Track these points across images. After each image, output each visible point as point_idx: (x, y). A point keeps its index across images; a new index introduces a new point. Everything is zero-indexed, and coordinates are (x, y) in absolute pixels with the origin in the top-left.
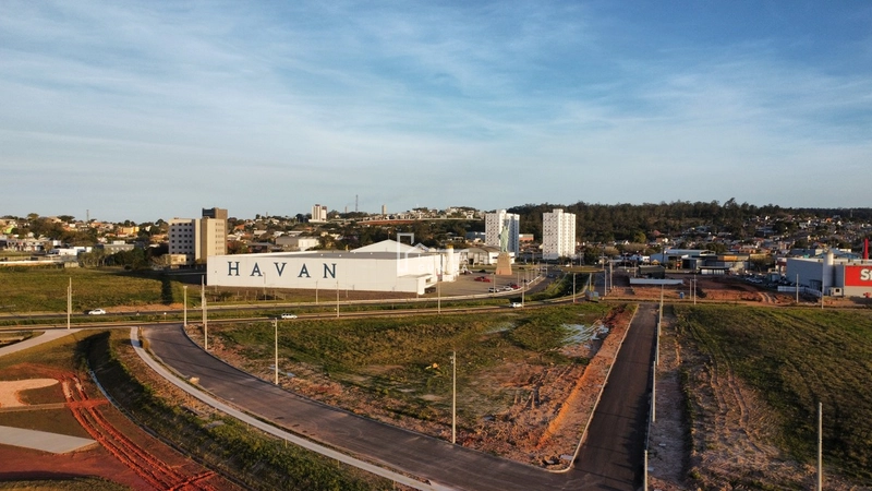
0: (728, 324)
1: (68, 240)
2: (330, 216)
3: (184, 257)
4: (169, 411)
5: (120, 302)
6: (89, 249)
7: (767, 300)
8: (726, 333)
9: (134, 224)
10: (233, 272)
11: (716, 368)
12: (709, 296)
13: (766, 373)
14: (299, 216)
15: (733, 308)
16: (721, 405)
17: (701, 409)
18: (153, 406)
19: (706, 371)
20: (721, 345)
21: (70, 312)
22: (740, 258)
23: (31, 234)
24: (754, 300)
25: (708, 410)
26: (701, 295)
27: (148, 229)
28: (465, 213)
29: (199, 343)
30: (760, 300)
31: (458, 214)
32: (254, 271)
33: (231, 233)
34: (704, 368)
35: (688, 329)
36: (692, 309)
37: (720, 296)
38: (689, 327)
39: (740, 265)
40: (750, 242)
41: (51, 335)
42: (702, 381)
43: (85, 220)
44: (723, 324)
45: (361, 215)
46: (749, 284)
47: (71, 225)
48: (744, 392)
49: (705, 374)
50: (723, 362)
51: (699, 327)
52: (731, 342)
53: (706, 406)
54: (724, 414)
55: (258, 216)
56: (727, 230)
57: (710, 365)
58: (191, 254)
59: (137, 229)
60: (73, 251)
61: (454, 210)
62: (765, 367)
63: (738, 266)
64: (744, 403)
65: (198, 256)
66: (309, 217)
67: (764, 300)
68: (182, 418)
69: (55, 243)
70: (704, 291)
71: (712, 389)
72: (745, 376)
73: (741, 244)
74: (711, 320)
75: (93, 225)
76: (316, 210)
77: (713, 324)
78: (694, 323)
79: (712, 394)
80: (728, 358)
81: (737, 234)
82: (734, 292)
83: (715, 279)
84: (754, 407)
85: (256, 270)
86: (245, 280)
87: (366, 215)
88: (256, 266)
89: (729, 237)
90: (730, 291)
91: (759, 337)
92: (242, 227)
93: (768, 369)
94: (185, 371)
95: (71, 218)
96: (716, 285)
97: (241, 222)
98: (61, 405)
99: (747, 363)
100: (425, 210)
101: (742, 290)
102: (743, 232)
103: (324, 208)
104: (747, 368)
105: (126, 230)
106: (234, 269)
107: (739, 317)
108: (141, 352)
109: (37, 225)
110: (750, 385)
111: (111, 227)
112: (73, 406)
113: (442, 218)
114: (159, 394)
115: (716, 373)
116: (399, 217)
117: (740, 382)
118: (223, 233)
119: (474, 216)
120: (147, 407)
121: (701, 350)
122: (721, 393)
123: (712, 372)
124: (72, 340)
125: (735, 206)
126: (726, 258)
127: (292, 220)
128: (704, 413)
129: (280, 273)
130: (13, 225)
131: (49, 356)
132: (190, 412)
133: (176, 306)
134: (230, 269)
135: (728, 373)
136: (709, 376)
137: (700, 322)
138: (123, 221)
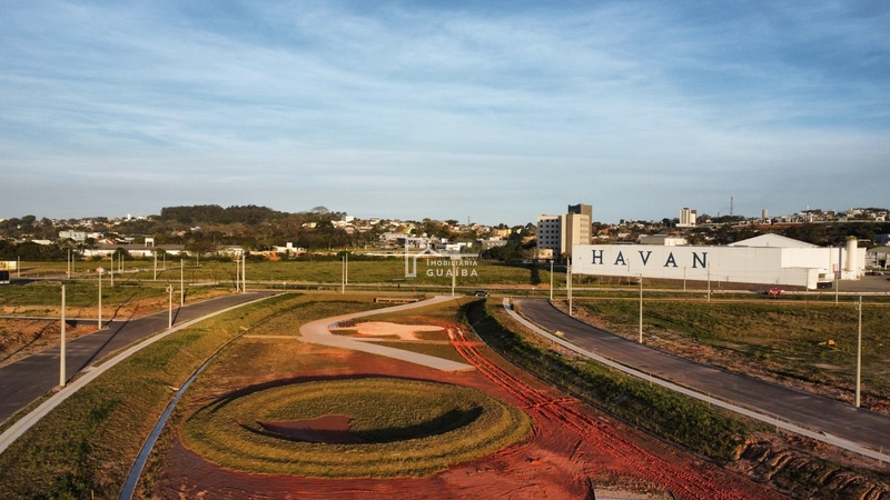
1: (453, 239)
2: (700, 220)
3: (551, 251)
4: (537, 352)
5: (494, 282)
6: (470, 245)
9: (507, 228)
10: (598, 260)
14: (665, 220)
18: (522, 347)
21: (454, 285)
23: (425, 235)
27: (519, 231)
28: (874, 215)
29: (564, 311)
31: (864, 216)
32: (618, 260)
33: (595, 235)
41: (439, 299)
43: (467, 224)
45: (736, 219)
47: (456, 228)
55: (622, 221)
58: (557, 249)
59: (510, 231)
60: (457, 247)
61: (859, 212)
65: (563, 250)
66: (677, 221)
68: (547, 357)
69: (443, 240)
75: (473, 228)
76: (684, 215)
85: (620, 258)
86: (608, 269)
87: (742, 218)
88: (620, 254)
92: (606, 231)
94: (551, 328)
95: (456, 222)
97: (605, 226)
98: (447, 343)
100: (818, 212)
103: (694, 212)
105: (500, 232)
106: (598, 258)
108: (513, 314)
109: (430, 228)
111: (488, 230)
112: (456, 344)
113: (841, 220)
114: (528, 339)
116: (784, 221)
118: (587, 235)
119: (886, 218)
120: (517, 348)
124: (455, 304)
127: (658, 225)
129: (645, 262)
130: (412, 227)
131: (437, 313)
132: (555, 353)
133: (543, 286)
134: (594, 257)
138: (498, 225)
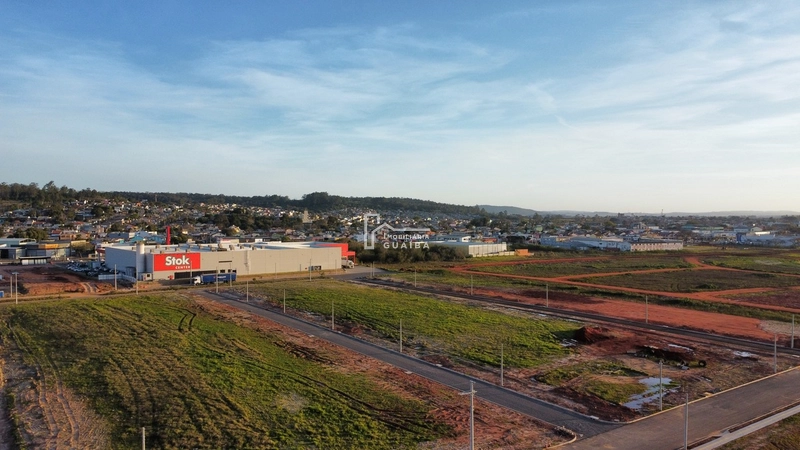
0: (53, 324)
7: (89, 289)
8: (51, 336)
11: (44, 382)
12: (31, 291)
13: (93, 377)
15: (57, 304)
16: (52, 427)
17: (30, 437)
19: (34, 387)
20: (47, 352)
22: (62, 245)
24: (77, 291)
25: (39, 437)
26: (23, 291)
30: (83, 291)
34: (32, 383)
35: (11, 336)
36: (14, 311)
37: (43, 291)
38: (12, 334)
39: (62, 253)
40: (70, 226)
42: (28, 403)
44: (48, 326)
46: (72, 273)
48: (73, 405)
49: (32, 391)
50: (50, 373)
51: (24, 333)
52: (57, 347)
53: (35, 432)
54: (55, 437)
56: (47, 213)
57: (37, 379)
62: (92, 370)
63: (59, 252)
64: (73, 418)
67: (86, 290)
70: (26, 286)
71: (42, 409)
72: (73, 386)
73: (61, 228)
74: (35, 322)
77: (37, 327)
78: (16, 329)
79: (41, 416)
80: (55, 367)
81: (57, 218)
82: (57, 284)
83: (37, 270)
84: (83, 419)
89: (49, 221)
90: (53, 284)
91: (84, 336)
93: (94, 372)
96: (38, 277)
99: (74, 369)
101: (65, 281)
102: (63, 216)
104: (75, 375)
107: (63, 314)
110: (79, 394)
115: (43, 387)
117: (69, 393)
121: (26, 361)
122: (50, 411)
123: (39, 388)
125: (55, 189)
126: (47, 246)
128: (35, 441)
135: (56, 385)
136: (37, 393)
137: (23, 325)
